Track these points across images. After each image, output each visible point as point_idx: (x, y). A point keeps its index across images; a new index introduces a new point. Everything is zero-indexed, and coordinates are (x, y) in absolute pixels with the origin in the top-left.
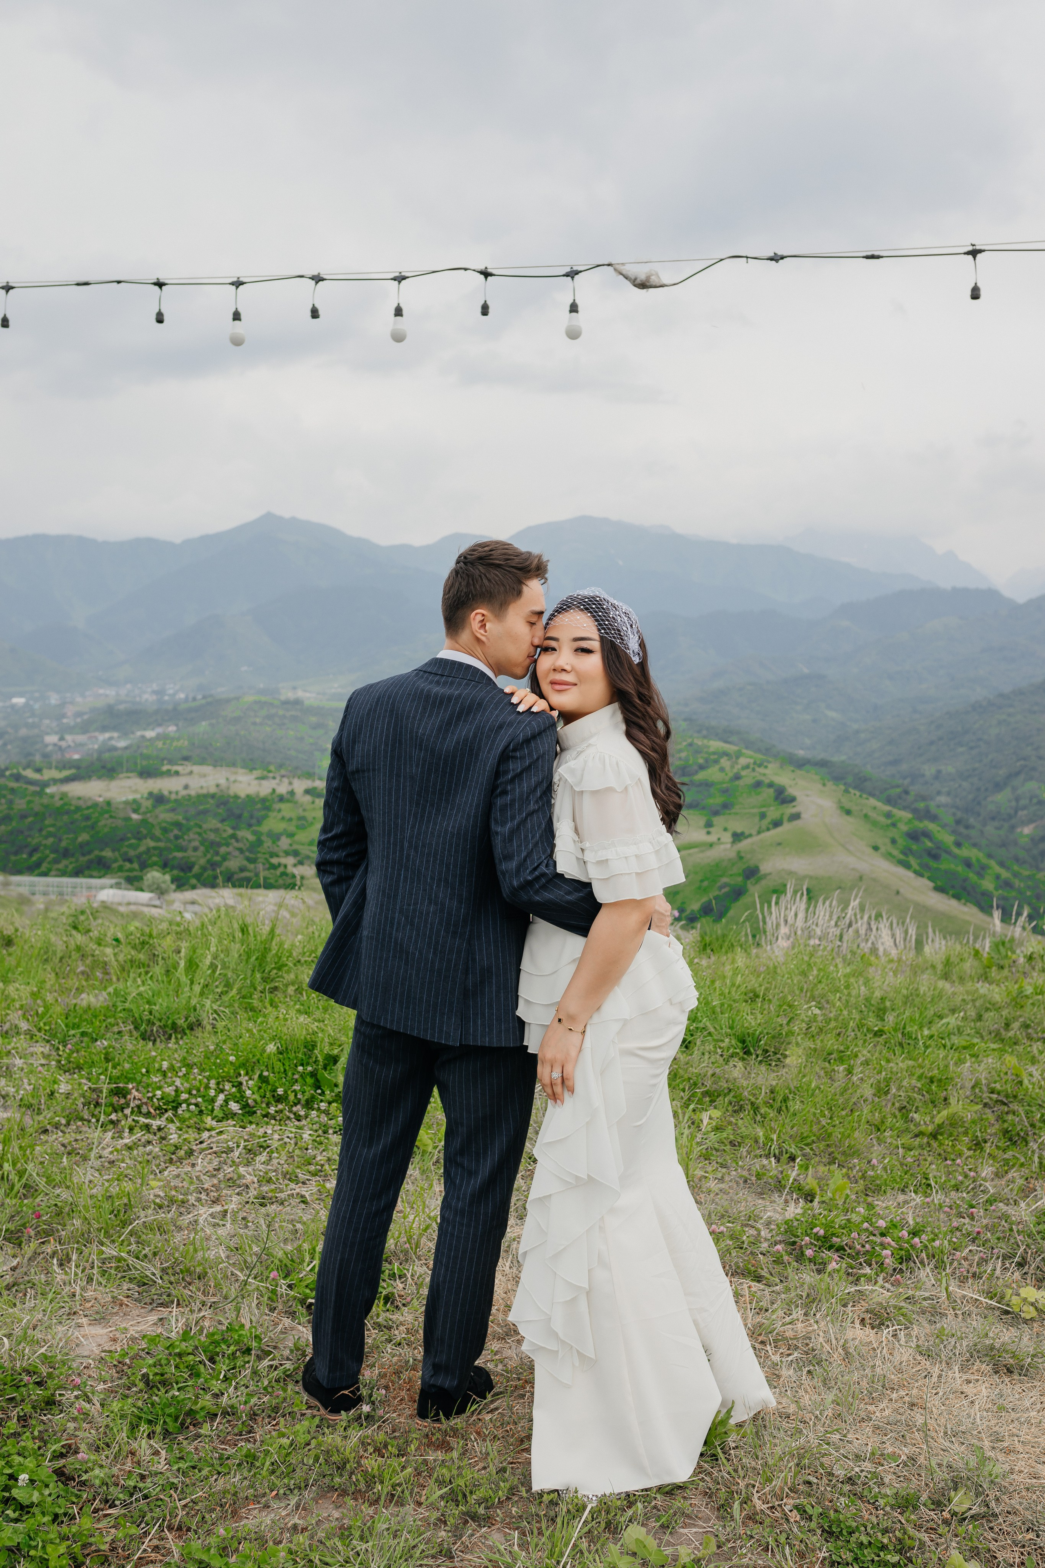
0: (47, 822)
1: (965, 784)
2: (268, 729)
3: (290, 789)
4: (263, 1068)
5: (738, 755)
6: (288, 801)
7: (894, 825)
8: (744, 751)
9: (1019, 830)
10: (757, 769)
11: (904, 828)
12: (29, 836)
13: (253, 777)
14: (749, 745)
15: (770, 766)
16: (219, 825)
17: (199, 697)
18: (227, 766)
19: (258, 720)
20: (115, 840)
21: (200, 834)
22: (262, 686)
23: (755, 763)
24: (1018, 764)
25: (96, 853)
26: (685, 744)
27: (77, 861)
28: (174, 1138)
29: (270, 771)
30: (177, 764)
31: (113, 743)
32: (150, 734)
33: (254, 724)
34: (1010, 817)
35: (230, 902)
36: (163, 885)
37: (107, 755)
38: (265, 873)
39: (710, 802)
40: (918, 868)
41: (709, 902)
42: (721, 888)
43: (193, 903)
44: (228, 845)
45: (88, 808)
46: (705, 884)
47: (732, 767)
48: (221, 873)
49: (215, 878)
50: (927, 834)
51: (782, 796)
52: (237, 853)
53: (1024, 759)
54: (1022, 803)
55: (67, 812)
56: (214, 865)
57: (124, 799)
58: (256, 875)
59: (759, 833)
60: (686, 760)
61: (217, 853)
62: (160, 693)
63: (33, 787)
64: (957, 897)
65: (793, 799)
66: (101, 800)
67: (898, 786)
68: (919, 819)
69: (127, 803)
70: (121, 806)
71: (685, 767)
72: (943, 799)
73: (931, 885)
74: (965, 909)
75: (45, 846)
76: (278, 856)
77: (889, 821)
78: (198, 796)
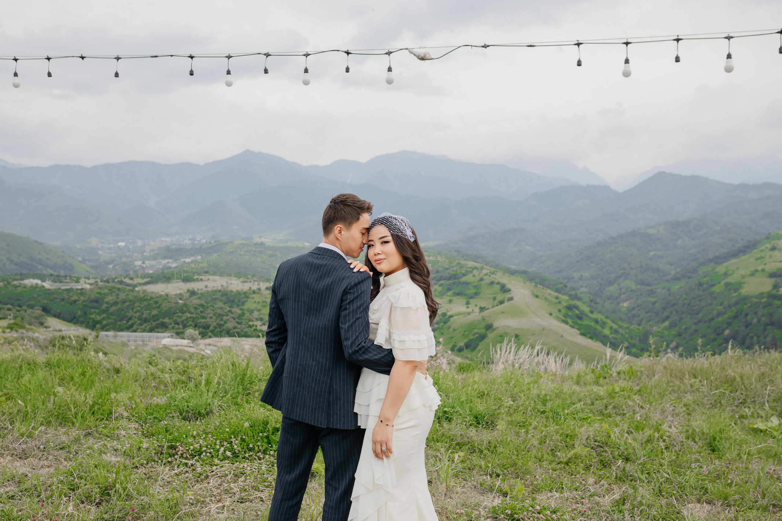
0: (136, 305)
1: (594, 282)
2: (247, 257)
3: (258, 287)
4: (243, 434)
5: (482, 268)
6: (258, 293)
7: (560, 303)
8: (485, 267)
9: (621, 304)
10: (491, 275)
11: (565, 304)
12: (127, 312)
13: (240, 281)
14: (487, 263)
15: (498, 274)
16: (223, 306)
17: (213, 242)
18: (227, 276)
19: (243, 253)
20: (170, 314)
21: (213, 310)
22: (244, 236)
23: (490, 272)
24: (621, 272)
25: (161, 320)
26: (455, 263)
27: (151, 324)
29: (248, 279)
30: (201, 275)
31: (169, 265)
32: (188, 260)
33: (240, 255)
34: (617, 298)
35: (228, 344)
36: (195, 336)
37: (166, 271)
38: (246, 330)
39: (468, 292)
40: (572, 324)
41: (468, 342)
42: (474, 335)
43: (210, 345)
44: (227, 315)
45: (157, 298)
46: (466, 333)
47: (479, 274)
48: (224, 330)
49: (221, 332)
50: (576, 307)
51: (504, 289)
52: (232, 320)
53: (624, 269)
54: (623, 291)
55: (146, 300)
56: (220, 326)
57: (175, 293)
58: (242, 331)
59: (493, 307)
60: (456, 271)
61: (222, 320)
62: (193, 239)
63: (128, 288)
64: (591, 338)
65: (509, 290)
66: (163, 293)
67: (561, 283)
68: (572, 299)
69: (176, 295)
70: (173, 297)
71: (455, 275)
72: (584, 289)
73: (579, 332)
74: (595, 344)
75: (135, 317)
76: (252, 321)
77: (557, 301)
78: (212, 291)
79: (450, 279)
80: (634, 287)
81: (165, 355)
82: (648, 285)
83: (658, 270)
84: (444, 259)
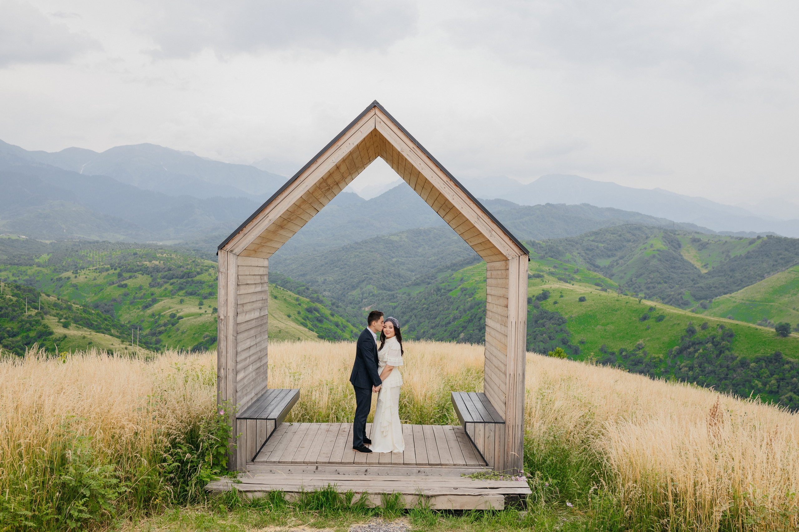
1: (337, 286)
7: (299, 305)
9: (363, 309)
11: (305, 306)
26: (190, 261)
34: (359, 302)
39: (202, 292)
40: (311, 327)
41: (197, 346)
42: (204, 337)
46: (196, 335)
50: (317, 310)
53: (366, 274)
54: (365, 295)
60: (190, 269)
67: (303, 286)
71: (189, 273)
72: (326, 293)
73: (317, 335)
77: (297, 303)
79: (182, 277)
80: (376, 292)
82: (390, 290)
83: (399, 275)
84: (179, 257)
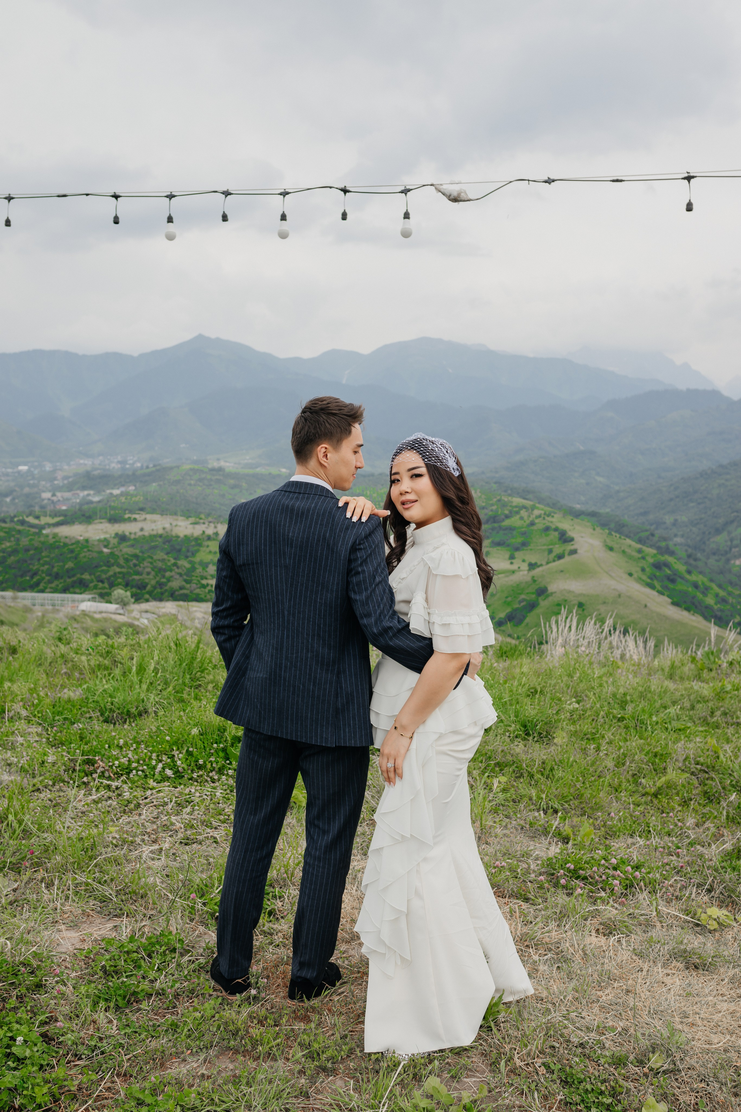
0: (43, 554)
1: (694, 529)
2: (200, 488)
3: (215, 531)
4: (189, 745)
5: (533, 508)
6: (214, 540)
7: (643, 558)
8: (537, 505)
9: (732, 562)
10: (546, 518)
11: (651, 560)
12: (30, 564)
13: (189, 522)
14: (541, 501)
15: (556, 516)
16: (165, 557)
17: (151, 465)
18: (171, 514)
19: (192, 482)
20: (91, 567)
21: (151, 563)
22: (195, 458)
23: (545, 514)
24: (733, 515)
25: (78, 576)
26: (495, 500)
27: (65, 581)
28: (127, 795)
29: (201, 519)
30: (135, 513)
31: (90, 498)
32: (116, 492)
33: (190, 485)
34: (725, 553)
35: (174, 611)
36: (125, 599)
37: (86, 507)
38: (198, 591)
39: (513, 541)
40: (660, 589)
41: (512, 613)
42: (520, 602)
43: (147, 612)
44: (171, 571)
45: (73, 544)
47: (529, 516)
48: (166, 591)
49: (162, 594)
50: (667, 565)
51: (564, 537)
52: (178, 577)
53: (737, 512)
54: (734, 542)
55: (58, 547)
56: (161, 585)
57: (98, 538)
58: (191, 592)
59: (548, 563)
60: (497, 511)
61: (164, 577)
62: (123, 462)
63: (33, 530)
64: (688, 609)
65: (572, 540)
66: (82, 538)
67: (646, 530)
68: (662, 554)
69: (99, 541)
70: (96, 543)
71: (495, 516)
72: (678, 540)
73: (670, 600)
74: (693, 618)
75: (43, 571)
76: (206, 579)
77: (640, 556)
78: (150, 536)
81: (84, 625)
